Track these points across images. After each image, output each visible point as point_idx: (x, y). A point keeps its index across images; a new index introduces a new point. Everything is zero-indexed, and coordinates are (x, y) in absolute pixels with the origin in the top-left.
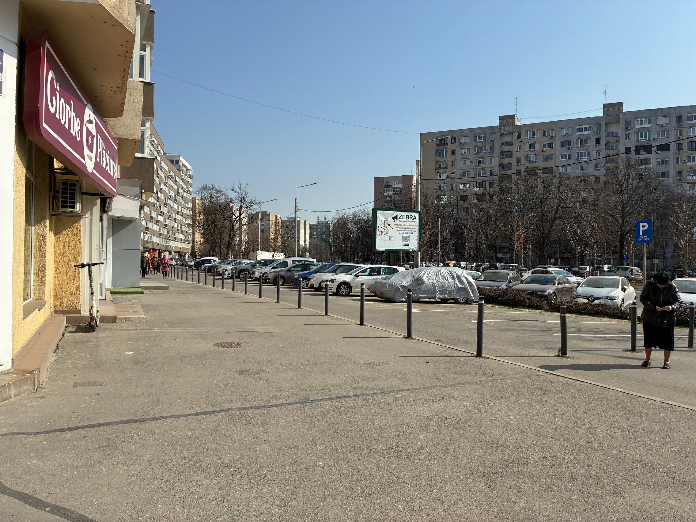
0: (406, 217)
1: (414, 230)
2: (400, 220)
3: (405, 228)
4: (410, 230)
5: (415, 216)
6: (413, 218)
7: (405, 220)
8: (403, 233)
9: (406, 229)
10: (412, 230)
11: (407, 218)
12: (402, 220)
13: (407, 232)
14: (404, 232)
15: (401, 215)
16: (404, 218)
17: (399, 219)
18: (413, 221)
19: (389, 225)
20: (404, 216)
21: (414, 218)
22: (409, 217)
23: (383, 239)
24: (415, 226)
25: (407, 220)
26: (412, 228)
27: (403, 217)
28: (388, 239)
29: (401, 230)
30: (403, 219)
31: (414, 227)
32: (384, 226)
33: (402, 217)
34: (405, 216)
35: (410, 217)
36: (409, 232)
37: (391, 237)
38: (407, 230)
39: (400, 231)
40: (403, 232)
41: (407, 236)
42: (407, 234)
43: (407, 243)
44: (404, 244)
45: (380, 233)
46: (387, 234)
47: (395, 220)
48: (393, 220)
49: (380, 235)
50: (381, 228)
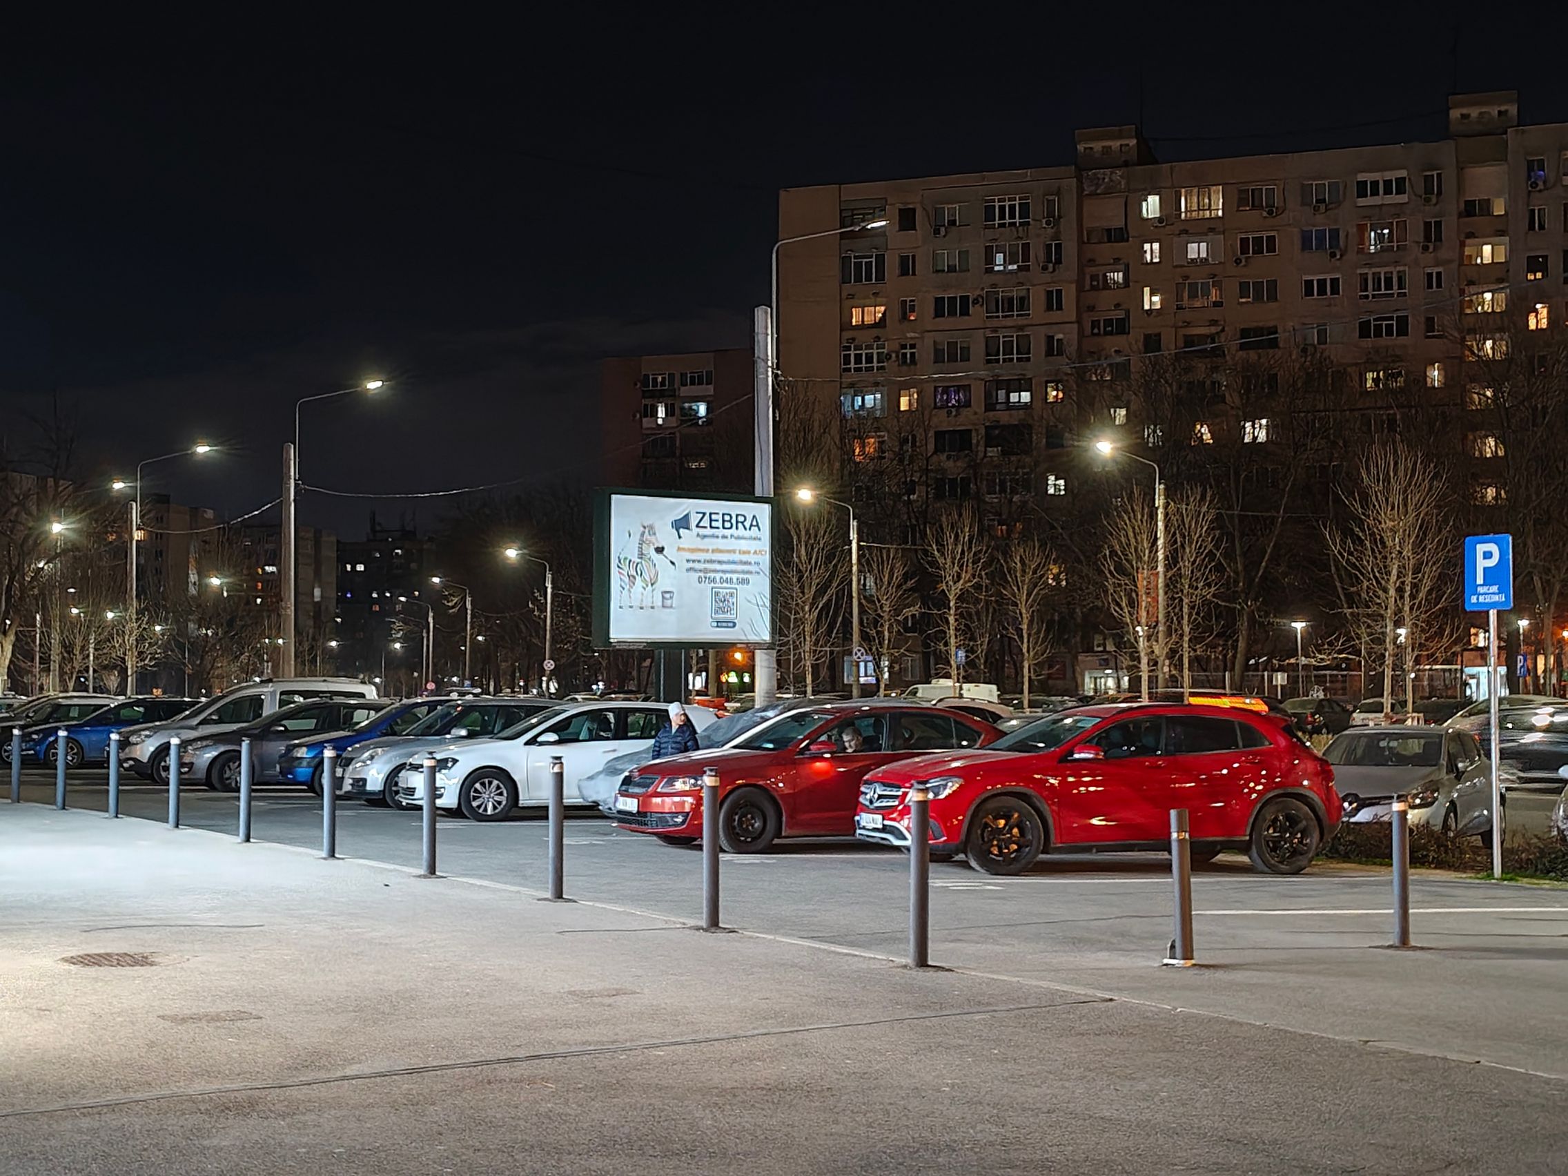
1: (756, 568)
3: (720, 562)
4: (739, 567)
7: (721, 532)
8: (714, 580)
9: (724, 567)
10: (746, 568)
13: (729, 576)
14: (718, 576)
18: (747, 533)
19: (660, 550)
24: (756, 553)
25: (727, 532)
26: (747, 564)
29: (705, 571)
31: (753, 558)
32: (641, 555)
36: (735, 576)
37: (668, 596)
38: (728, 567)
39: (702, 575)
40: (712, 575)
41: (728, 591)
42: (729, 585)
43: (727, 616)
44: (717, 621)
45: (627, 579)
46: (652, 585)
47: (681, 531)
48: (674, 530)
49: (623, 588)
50: (630, 561)
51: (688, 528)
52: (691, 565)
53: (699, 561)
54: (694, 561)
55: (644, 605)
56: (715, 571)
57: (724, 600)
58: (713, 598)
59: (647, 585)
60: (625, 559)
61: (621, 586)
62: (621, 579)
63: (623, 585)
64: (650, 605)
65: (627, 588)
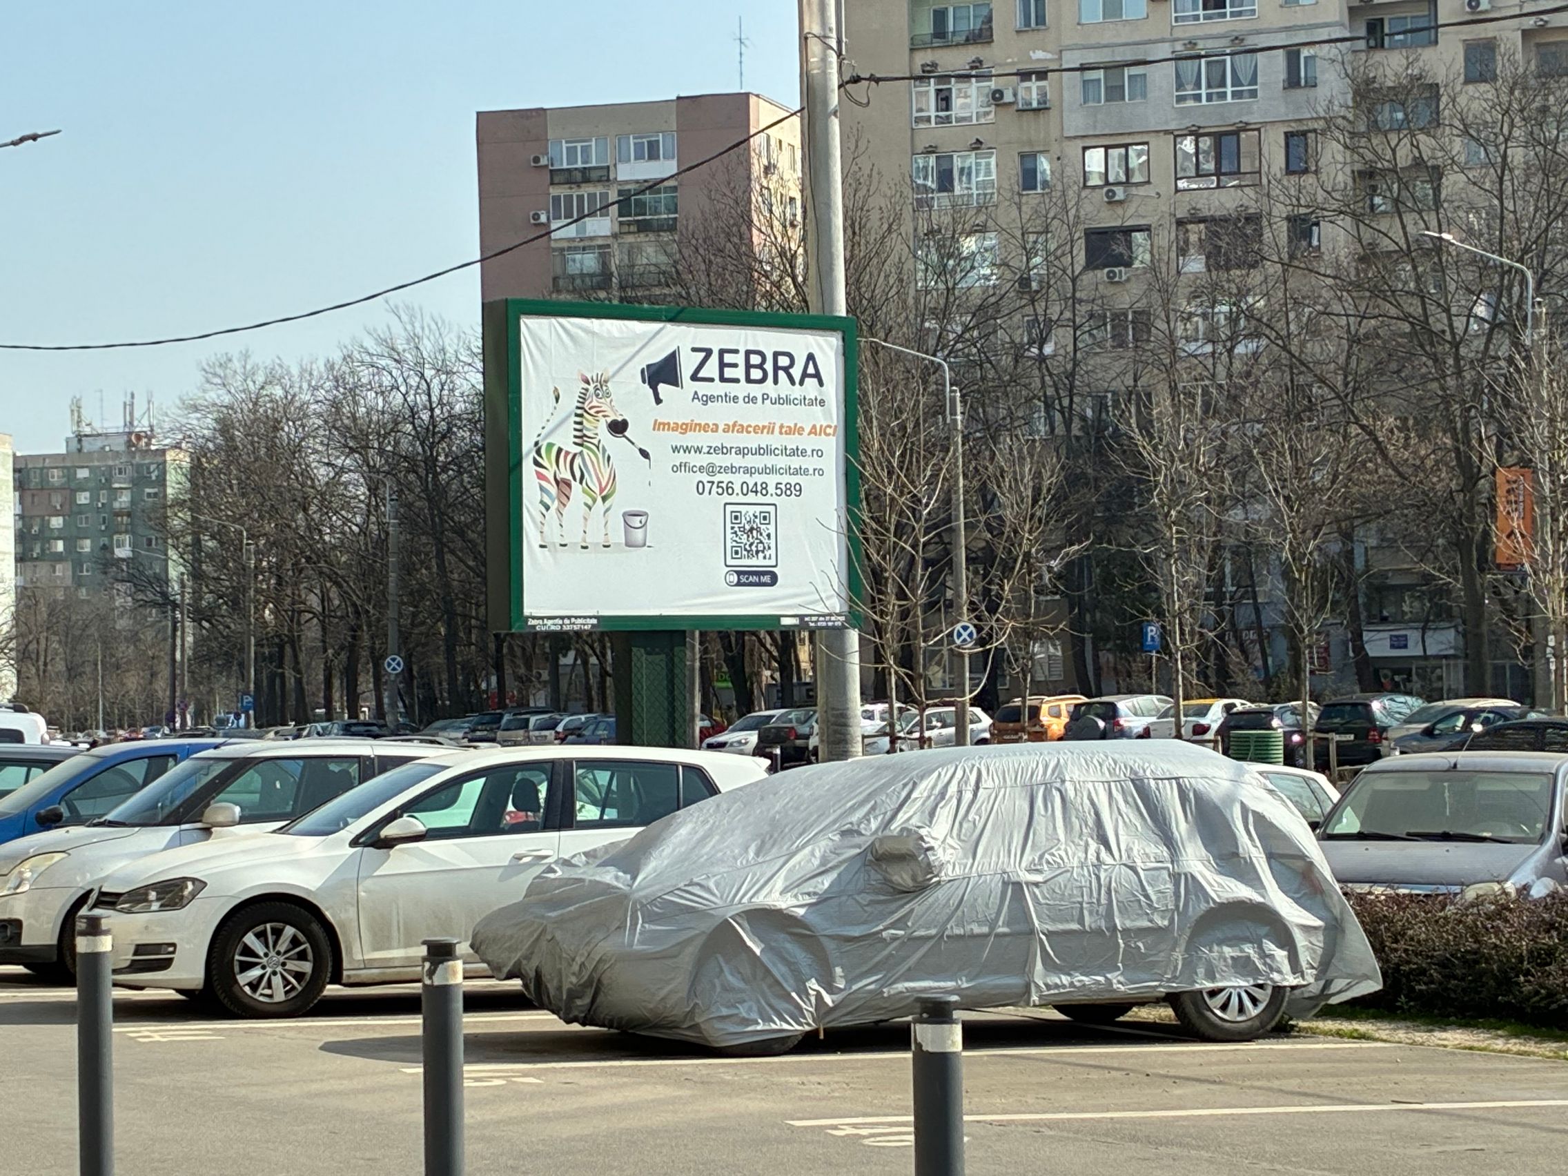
0: (748, 366)
1: (809, 463)
2: (703, 388)
3: (741, 452)
4: (781, 461)
5: (811, 357)
6: (796, 372)
7: (742, 389)
8: (729, 489)
9: (750, 461)
10: (795, 462)
11: (756, 374)
12: (718, 388)
13: (759, 478)
14: (738, 479)
15: (709, 352)
16: (728, 372)
17: (694, 377)
18: (796, 392)
19: (618, 428)
20: (728, 358)
21: (805, 375)
22: (769, 366)
23: (574, 537)
24: (813, 431)
25: (756, 390)
26: (795, 452)
27: (722, 365)
28: (618, 537)
29: (711, 469)
30: (723, 379)
31: (807, 442)
32: (581, 438)
33: (711, 369)
34: (740, 359)
35: (776, 368)
36: (772, 480)
37: (636, 521)
38: (759, 462)
39: (705, 478)
40: (725, 478)
41: (758, 509)
42: (759, 499)
43: (758, 562)
44: (739, 573)
45: (553, 490)
46: (604, 499)
47: (662, 387)
48: (646, 386)
49: (548, 508)
50: (560, 450)
51: (674, 381)
52: (682, 457)
53: (699, 450)
54: (687, 450)
55: (589, 540)
56: (732, 469)
57: (751, 530)
58: (729, 525)
59: (594, 501)
60: (550, 445)
61: (542, 502)
62: (542, 489)
63: (547, 500)
64: (602, 540)
65: (554, 506)
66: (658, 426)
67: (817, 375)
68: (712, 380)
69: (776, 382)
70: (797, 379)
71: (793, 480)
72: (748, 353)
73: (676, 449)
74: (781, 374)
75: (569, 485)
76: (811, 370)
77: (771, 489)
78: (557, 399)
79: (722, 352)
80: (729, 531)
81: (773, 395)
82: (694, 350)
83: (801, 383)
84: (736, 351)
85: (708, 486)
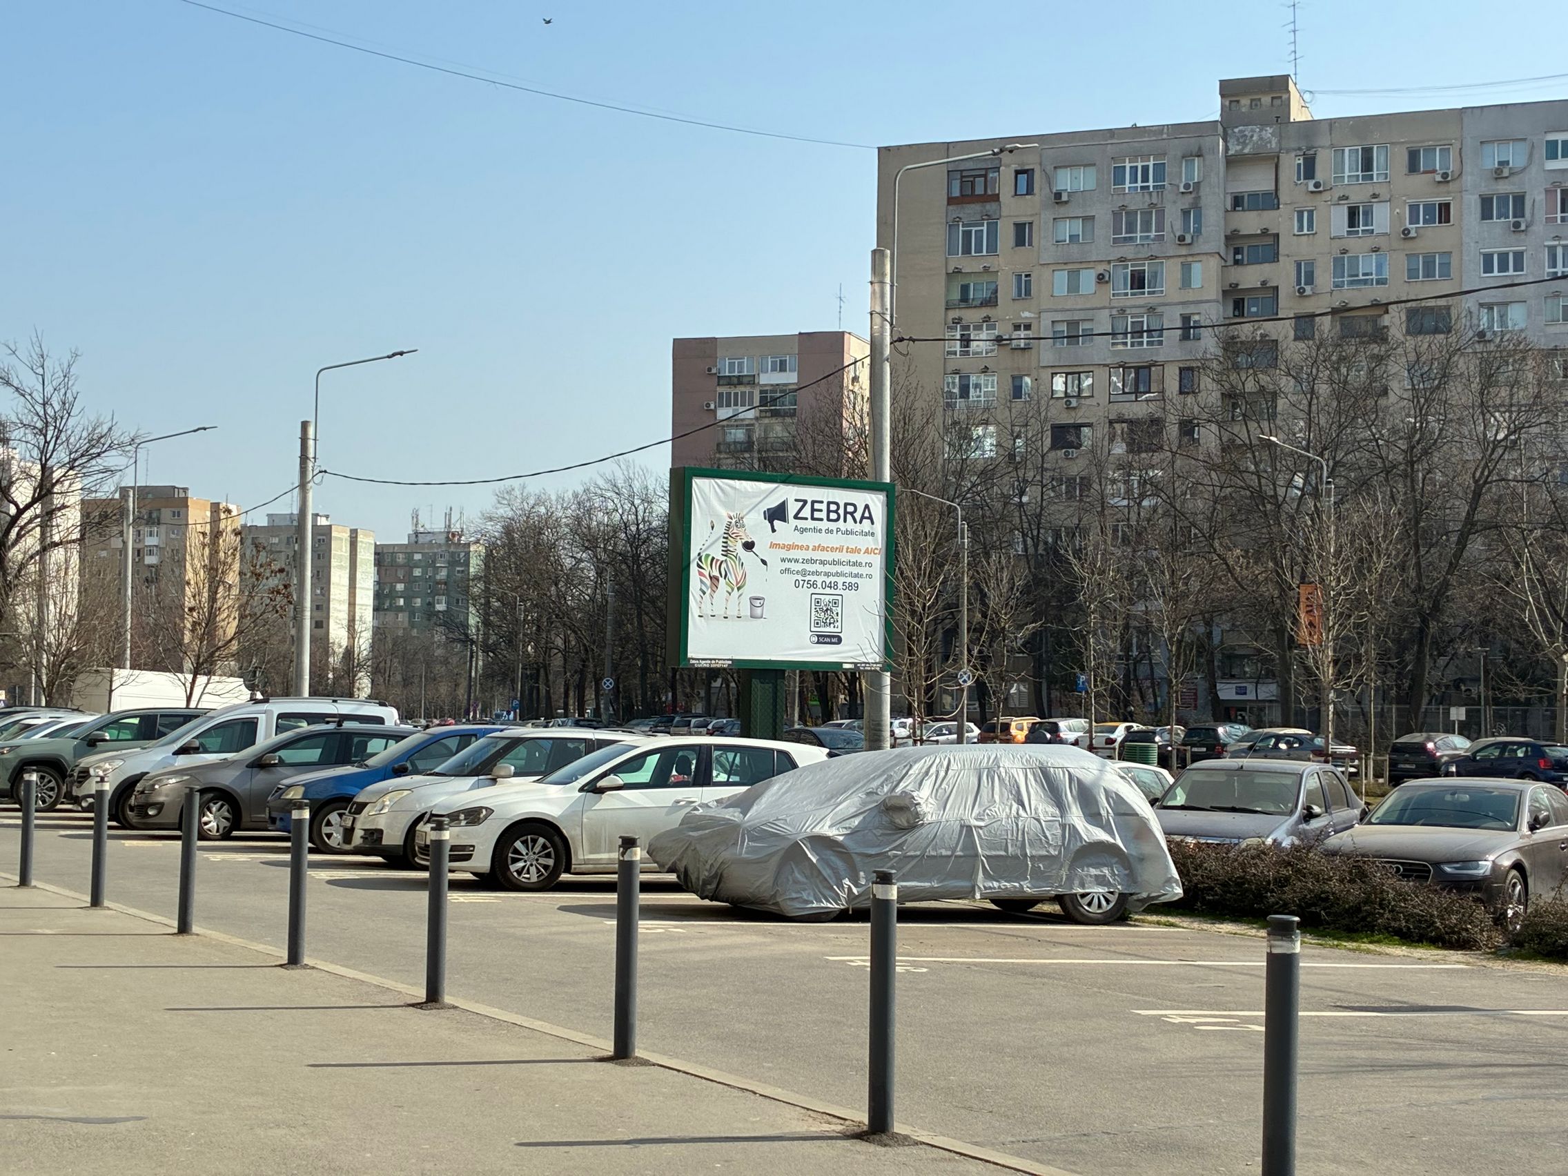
0: (829, 511)
1: (864, 571)
2: (801, 524)
3: (823, 563)
4: (847, 569)
5: (867, 507)
6: (858, 516)
7: (825, 525)
8: (814, 585)
9: (828, 568)
10: (855, 570)
11: (833, 516)
12: (810, 524)
13: (833, 579)
14: (820, 579)
15: (805, 502)
16: (816, 515)
17: (796, 517)
18: (857, 527)
19: (749, 546)
20: (817, 506)
21: (863, 517)
22: (841, 511)
23: (720, 612)
24: (867, 551)
25: (833, 526)
26: (855, 564)
27: (813, 510)
28: (746, 611)
29: (804, 573)
30: (813, 519)
31: (863, 558)
32: (726, 552)
33: (806, 512)
34: (824, 507)
35: (846, 513)
36: (840, 580)
37: (757, 603)
38: (833, 569)
39: (800, 578)
40: (812, 578)
41: (832, 597)
42: (833, 591)
43: (830, 629)
44: (818, 636)
45: (708, 582)
46: (739, 589)
47: (776, 523)
48: (767, 521)
49: (704, 593)
50: (713, 558)
51: (783, 518)
52: (787, 565)
53: (797, 561)
54: (790, 560)
55: (729, 613)
56: (817, 573)
57: (827, 610)
58: (813, 607)
59: (733, 590)
60: (708, 556)
61: (701, 589)
62: (701, 581)
63: (704, 588)
64: (736, 614)
65: (708, 592)
66: (773, 545)
67: (870, 518)
68: (806, 519)
69: (845, 521)
70: (858, 519)
71: (853, 580)
72: (829, 503)
73: (783, 560)
74: (849, 517)
75: (718, 580)
76: (867, 514)
77: (840, 586)
78: (713, 528)
79: (813, 502)
80: (813, 610)
81: (843, 529)
82: (796, 500)
83: (861, 522)
84: (822, 502)
85: (801, 583)
